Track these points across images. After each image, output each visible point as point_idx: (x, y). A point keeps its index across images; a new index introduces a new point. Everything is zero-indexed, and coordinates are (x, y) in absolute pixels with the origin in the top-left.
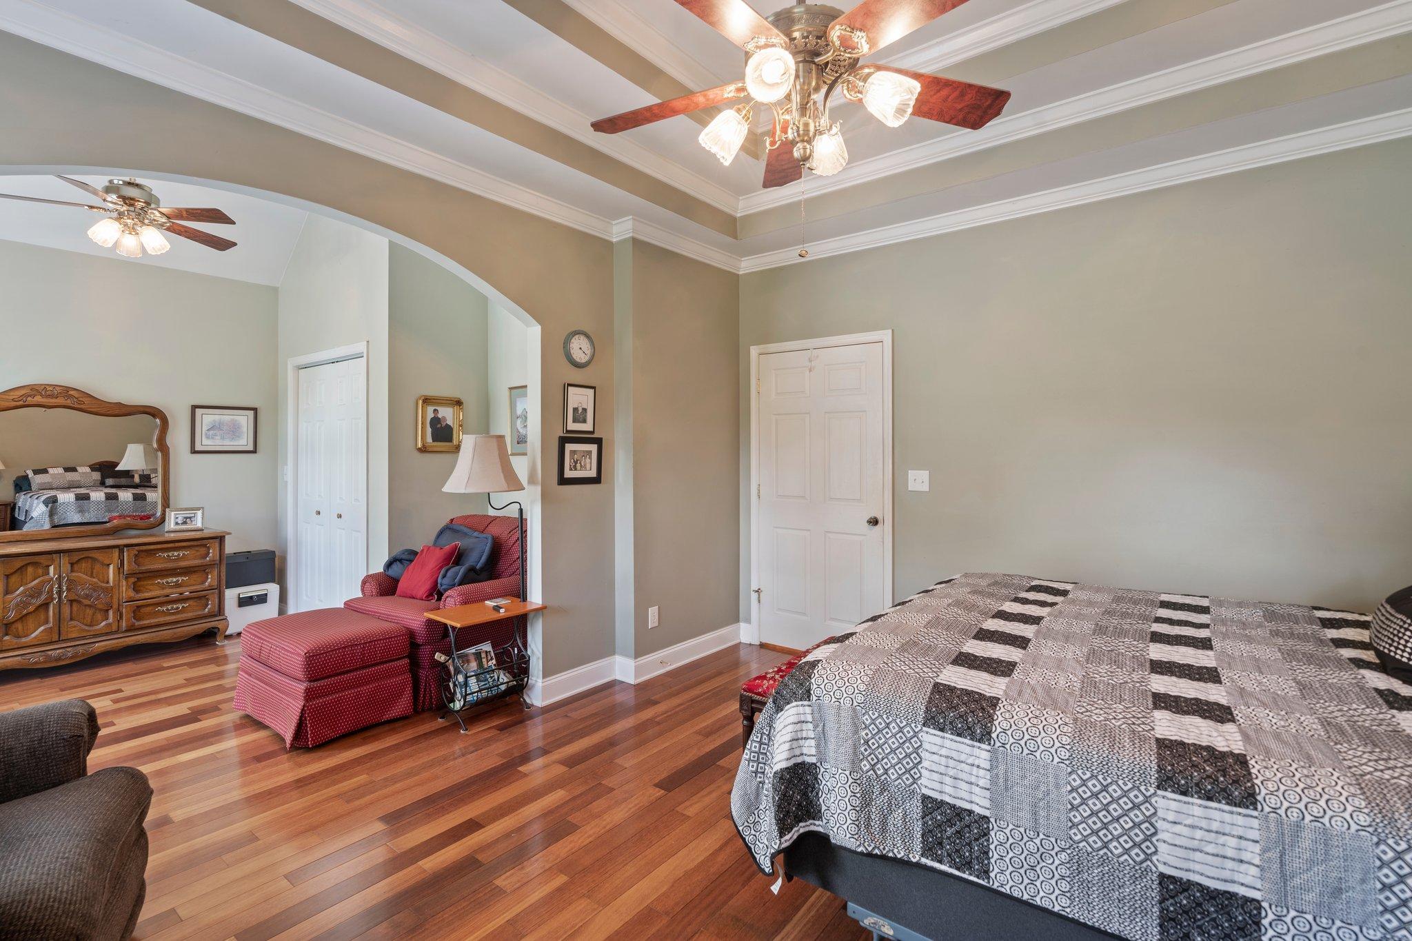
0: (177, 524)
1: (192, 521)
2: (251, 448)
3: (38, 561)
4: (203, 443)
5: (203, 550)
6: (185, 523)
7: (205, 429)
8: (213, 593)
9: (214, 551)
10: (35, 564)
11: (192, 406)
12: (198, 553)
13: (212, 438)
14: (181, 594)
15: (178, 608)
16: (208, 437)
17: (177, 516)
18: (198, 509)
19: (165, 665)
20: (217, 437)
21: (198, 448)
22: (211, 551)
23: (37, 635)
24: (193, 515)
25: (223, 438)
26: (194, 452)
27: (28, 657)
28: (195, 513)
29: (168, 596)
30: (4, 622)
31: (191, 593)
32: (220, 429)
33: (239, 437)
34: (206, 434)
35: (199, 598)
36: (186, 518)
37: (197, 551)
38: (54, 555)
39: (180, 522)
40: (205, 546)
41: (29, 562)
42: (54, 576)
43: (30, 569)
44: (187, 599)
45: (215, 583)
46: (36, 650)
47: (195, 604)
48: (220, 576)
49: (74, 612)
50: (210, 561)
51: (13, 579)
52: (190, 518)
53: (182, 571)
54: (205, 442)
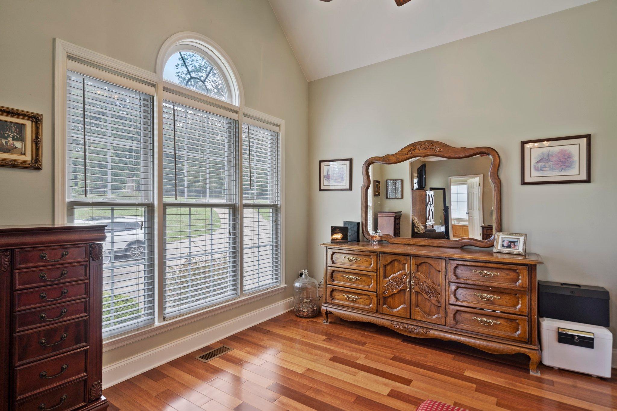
0: (503, 246)
1: (515, 246)
2: (584, 177)
3: (399, 259)
4: (532, 175)
5: (512, 275)
6: (509, 246)
7: (533, 162)
8: (522, 319)
9: (523, 277)
10: (399, 261)
11: (521, 142)
12: (508, 277)
13: (541, 170)
14: (494, 311)
15: (490, 323)
16: (537, 169)
17: (504, 240)
18: (521, 235)
19: (467, 374)
20: (545, 169)
21: (527, 180)
22: (520, 277)
23: (399, 310)
24: (516, 240)
25: (552, 169)
26: (524, 183)
27: (394, 323)
28: (518, 239)
29: (483, 309)
30: (384, 295)
31: (502, 312)
32: (548, 160)
33: (569, 166)
34: (535, 167)
35: (511, 320)
36: (511, 242)
37: (508, 274)
38: (407, 257)
39: (505, 245)
40: (515, 271)
41: (395, 259)
42: (407, 272)
43: (396, 264)
44: (497, 317)
45: (526, 310)
46: (398, 320)
47: (505, 324)
48: (531, 305)
49: (419, 301)
50: (519, 286)
51: (389, 268)
52: (514, 242)
53: (493, 290)
54: (534, 173)
